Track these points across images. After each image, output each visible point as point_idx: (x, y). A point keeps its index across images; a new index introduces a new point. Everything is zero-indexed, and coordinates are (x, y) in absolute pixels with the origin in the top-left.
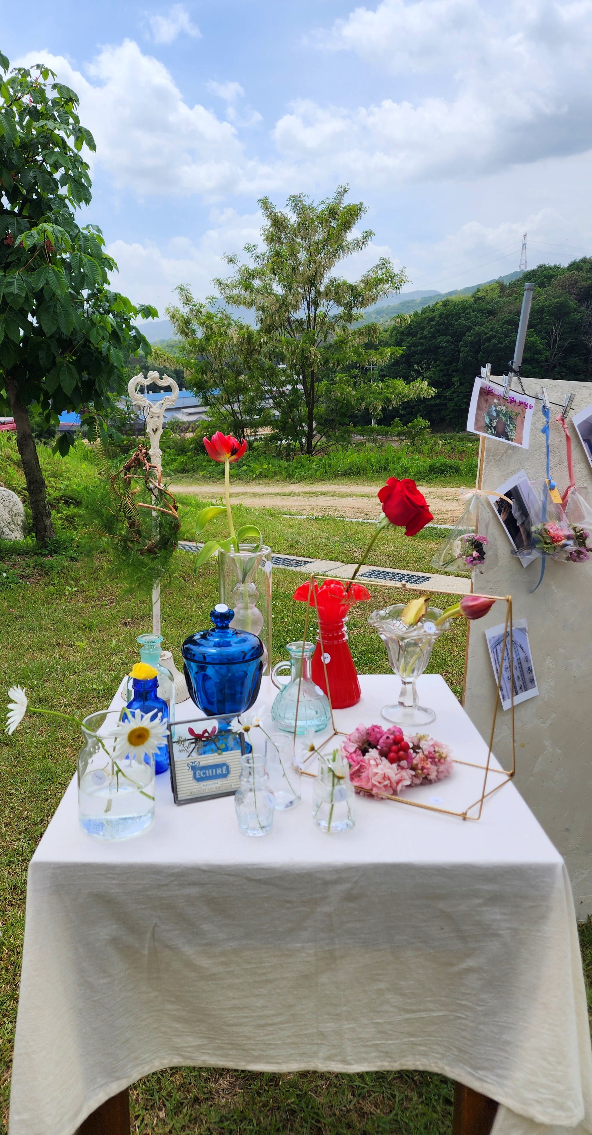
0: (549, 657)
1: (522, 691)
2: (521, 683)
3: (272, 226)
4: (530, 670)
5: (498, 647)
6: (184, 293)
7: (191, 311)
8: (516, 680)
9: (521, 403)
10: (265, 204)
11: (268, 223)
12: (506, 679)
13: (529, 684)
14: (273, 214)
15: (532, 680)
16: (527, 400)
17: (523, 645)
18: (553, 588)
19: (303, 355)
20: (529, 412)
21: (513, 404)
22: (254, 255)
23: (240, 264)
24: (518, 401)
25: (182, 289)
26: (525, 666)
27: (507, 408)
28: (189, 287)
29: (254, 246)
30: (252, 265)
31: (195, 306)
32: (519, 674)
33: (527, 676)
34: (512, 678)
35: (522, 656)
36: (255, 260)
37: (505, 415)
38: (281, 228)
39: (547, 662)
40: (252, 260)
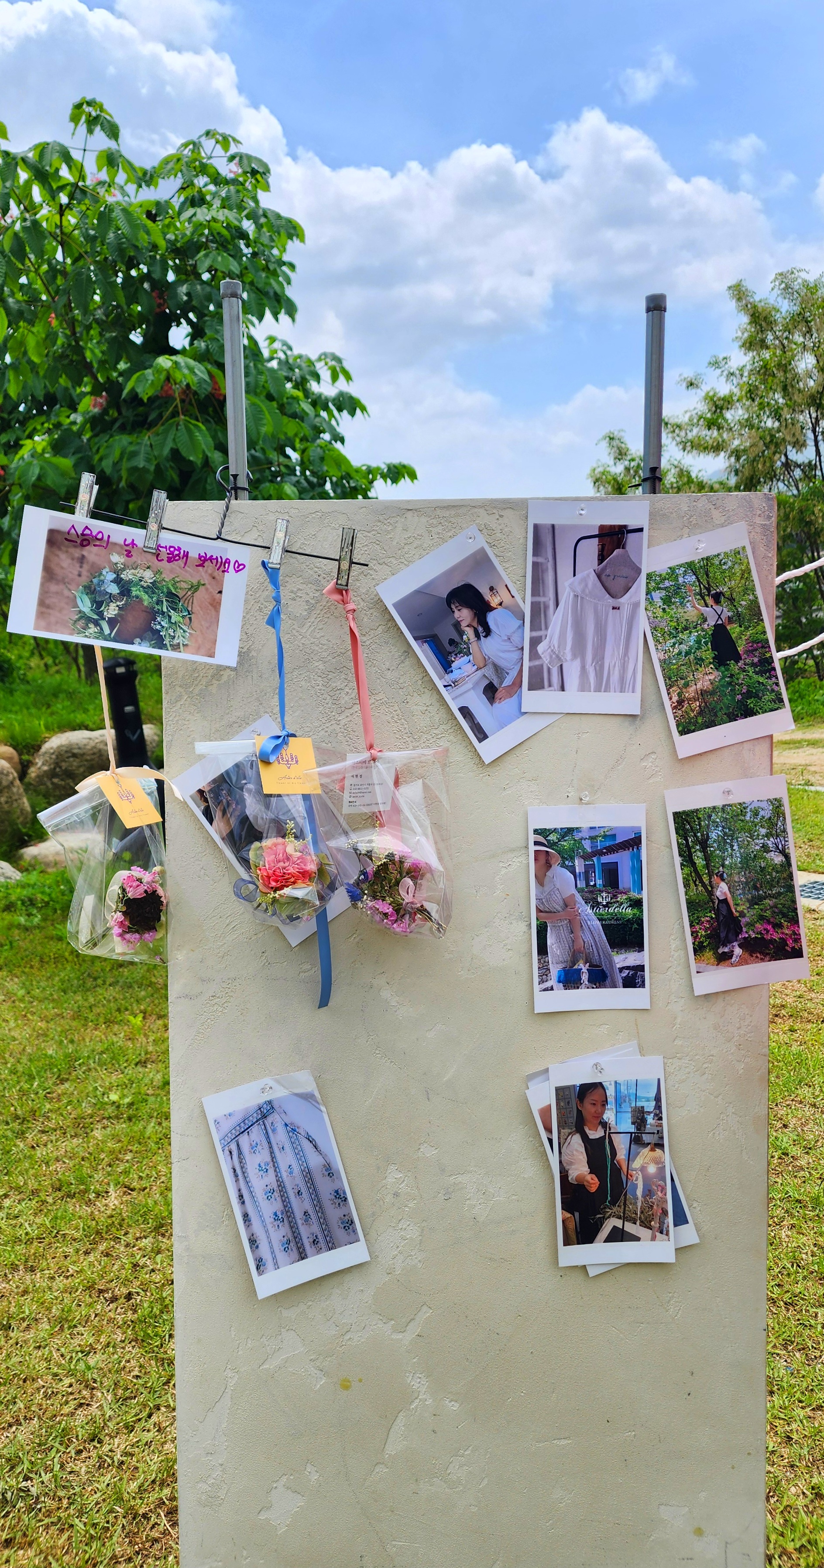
0: (393, 1167)
1: (319, 1251)
2: (316, 1229)
3: (750, 323)
4: (340, 1197)
5: (244, 1140)
6: (615, 443)
7: (627, 469)
8: (300, 1222)
9: (204, 560)
10: (739, 292)
11: (745, 319)
12: (269, 1220)
13: (339, 1233)
14: (749, 306)
15: (348, 1224)
16: (226, 550)
17: (314, 1136)
18: (386, 994)
19: (802, 520)
20: (233, 583)
21: (181, 563)
22: (725, 373)
23: (705, 388)
24: (194, 555)
25: (611, 439)
26: (325, 1188)
27: (157, 572)
28: (622, 434)
29: (725, 358)
30: (724, 389)
31: (633, 460)
32: (308, 1206)
33: (334, 1214)
34: (286, 1215)
35: (314, 1161)
36: (727, 380)
37: (152, 588)
38: (764, 324)
39: (390, 1180)
40: (723, 379)
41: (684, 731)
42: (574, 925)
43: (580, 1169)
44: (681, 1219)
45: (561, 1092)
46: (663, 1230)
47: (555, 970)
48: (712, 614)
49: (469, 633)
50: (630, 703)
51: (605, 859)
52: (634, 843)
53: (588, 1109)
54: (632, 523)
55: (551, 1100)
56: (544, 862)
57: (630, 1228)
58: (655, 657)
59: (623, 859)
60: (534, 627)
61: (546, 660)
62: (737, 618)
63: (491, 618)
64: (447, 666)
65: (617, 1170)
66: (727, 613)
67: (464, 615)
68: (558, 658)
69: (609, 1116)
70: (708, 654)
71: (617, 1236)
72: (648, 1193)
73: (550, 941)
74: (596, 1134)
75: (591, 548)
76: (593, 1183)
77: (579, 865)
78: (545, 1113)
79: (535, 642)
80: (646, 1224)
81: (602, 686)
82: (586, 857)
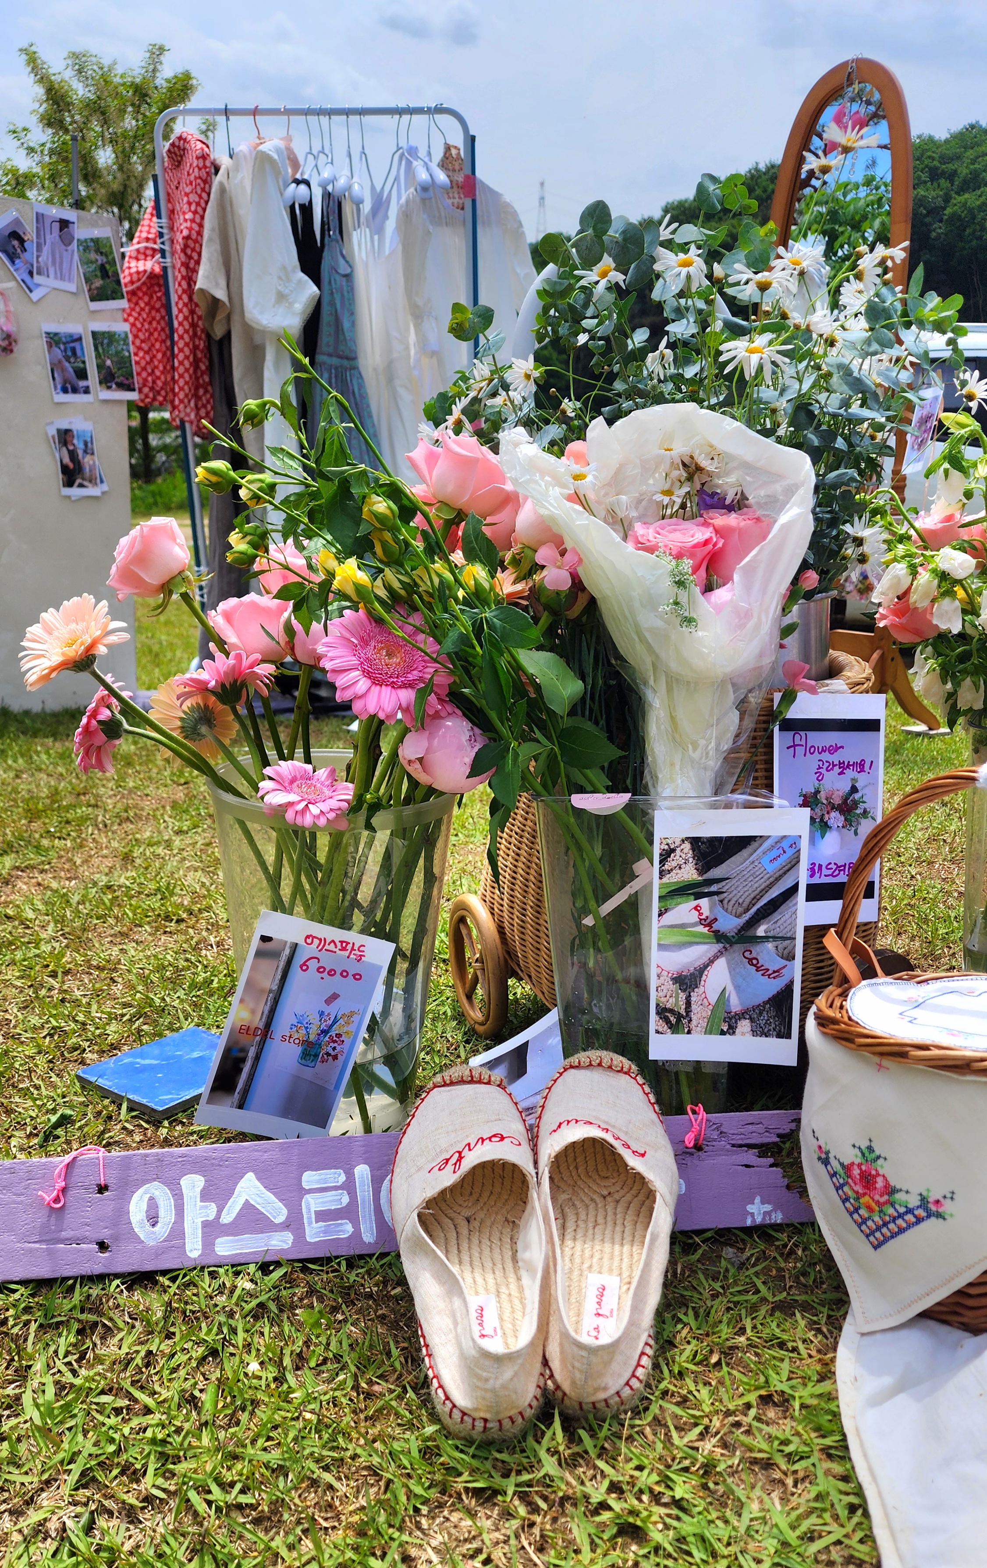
41: (93, 299)
42: (63, 370)
43: (67, 460)
44: (102, 481)
45: (59, 431)
46: (96, 484)
47: (59, 387)
48: (101, 259)
49: (19, 250)
50: (72, 287)
51: (72, 345)
52: (80, 339)
53: (68, 439)
54: (71, 220)
55: (55, 432)
56: (50, 345)
57: (85, 483)
58: (81, 271)
59: (77, 345)
60: (38, 251)
61: (42, 264)
62: (108, 263)
63: (26, 244)
64: (13, 263)
65: (79, 462)
66: (105, 260)
67: (16, 243)
68: (46, 264)
69: (75, 441)
70: (99, 274)
71: (81, 486)
72: (90, 471)
73: (56, 375)
74: (71, 448)
75: (57, 226)
76: (71, 466)
77: (62, 347)
78: (53, 437)
79: (38, 257)
80: (90, 481)
81: (62, 278)
82: (64, 344)
